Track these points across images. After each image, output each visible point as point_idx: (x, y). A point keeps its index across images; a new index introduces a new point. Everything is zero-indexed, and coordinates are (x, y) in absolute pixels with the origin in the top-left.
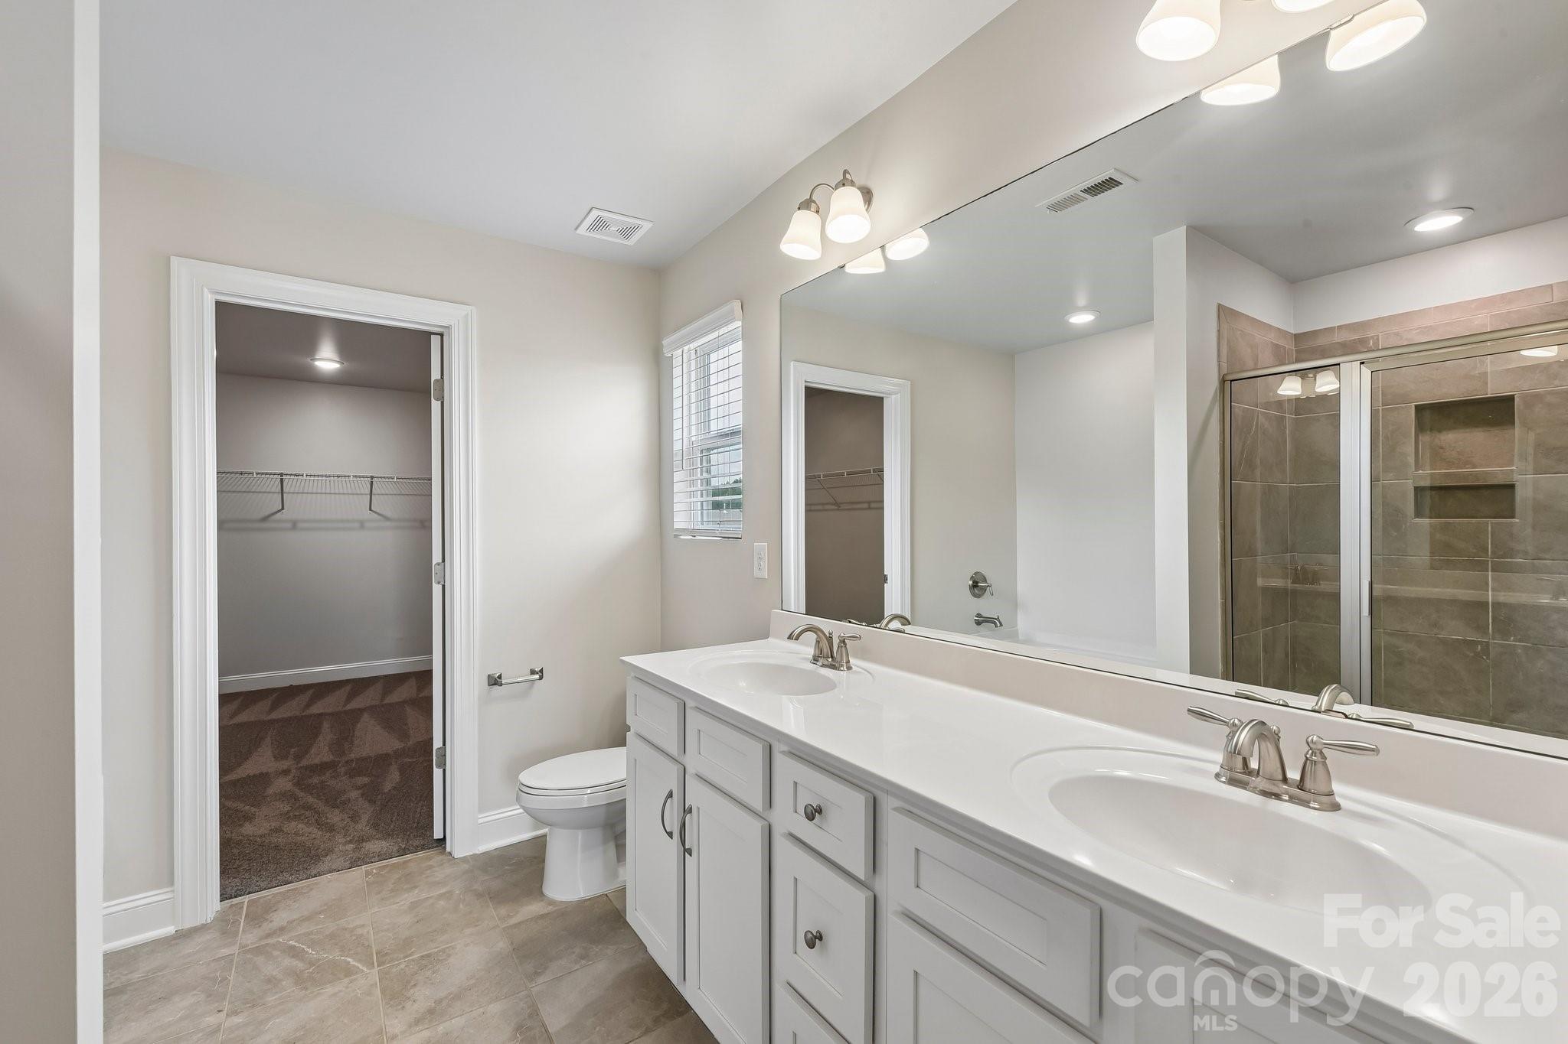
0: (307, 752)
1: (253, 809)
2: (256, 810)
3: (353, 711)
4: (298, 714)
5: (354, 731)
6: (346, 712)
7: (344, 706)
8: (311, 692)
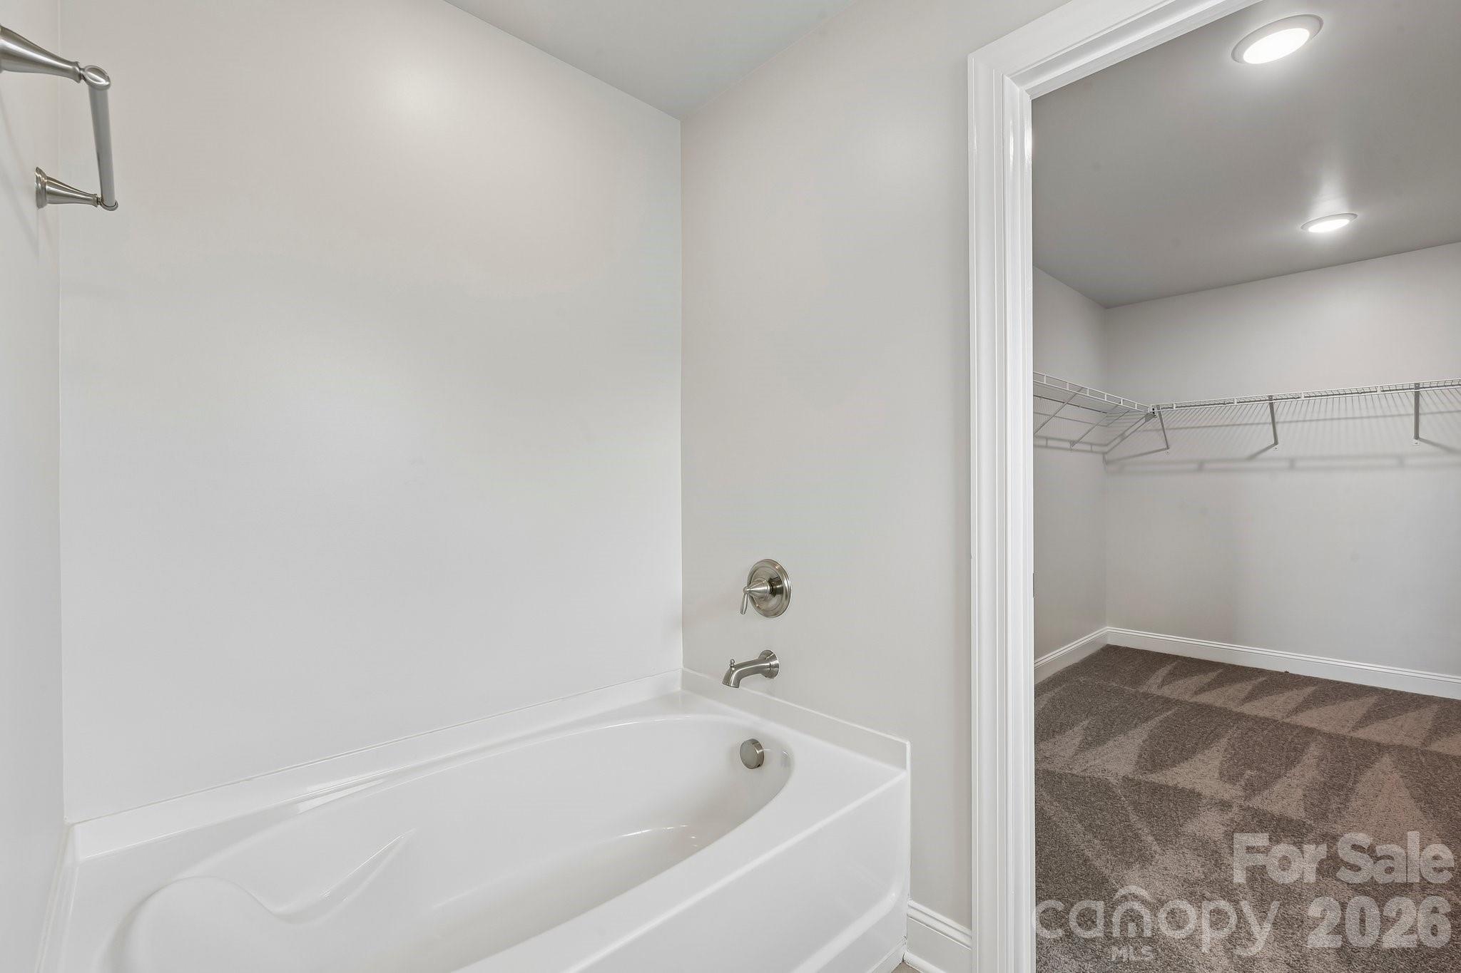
0: (1266, 785)
1: (1156, 848)
2: (1159, 850)
3: (1366, 743)
4: (1279, 717)
5: (1355, 782)
6: (1354, 742)
7: (1355, 728)
8: (1309, 690)
